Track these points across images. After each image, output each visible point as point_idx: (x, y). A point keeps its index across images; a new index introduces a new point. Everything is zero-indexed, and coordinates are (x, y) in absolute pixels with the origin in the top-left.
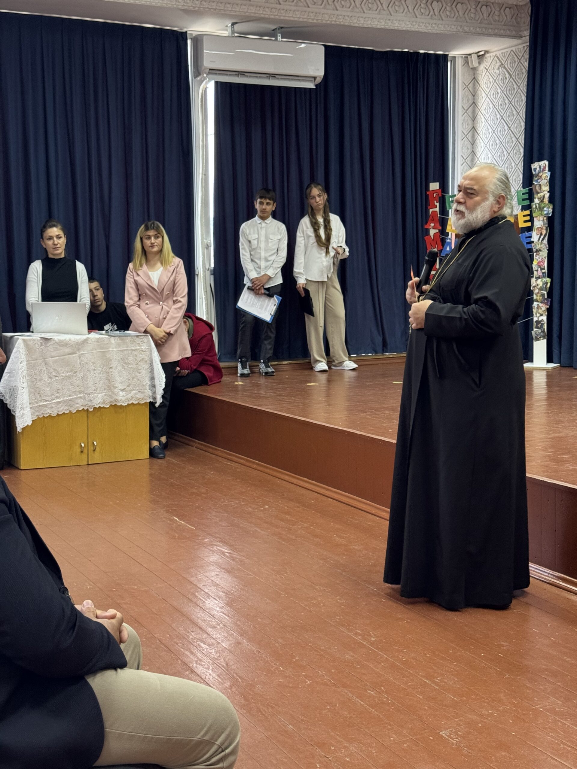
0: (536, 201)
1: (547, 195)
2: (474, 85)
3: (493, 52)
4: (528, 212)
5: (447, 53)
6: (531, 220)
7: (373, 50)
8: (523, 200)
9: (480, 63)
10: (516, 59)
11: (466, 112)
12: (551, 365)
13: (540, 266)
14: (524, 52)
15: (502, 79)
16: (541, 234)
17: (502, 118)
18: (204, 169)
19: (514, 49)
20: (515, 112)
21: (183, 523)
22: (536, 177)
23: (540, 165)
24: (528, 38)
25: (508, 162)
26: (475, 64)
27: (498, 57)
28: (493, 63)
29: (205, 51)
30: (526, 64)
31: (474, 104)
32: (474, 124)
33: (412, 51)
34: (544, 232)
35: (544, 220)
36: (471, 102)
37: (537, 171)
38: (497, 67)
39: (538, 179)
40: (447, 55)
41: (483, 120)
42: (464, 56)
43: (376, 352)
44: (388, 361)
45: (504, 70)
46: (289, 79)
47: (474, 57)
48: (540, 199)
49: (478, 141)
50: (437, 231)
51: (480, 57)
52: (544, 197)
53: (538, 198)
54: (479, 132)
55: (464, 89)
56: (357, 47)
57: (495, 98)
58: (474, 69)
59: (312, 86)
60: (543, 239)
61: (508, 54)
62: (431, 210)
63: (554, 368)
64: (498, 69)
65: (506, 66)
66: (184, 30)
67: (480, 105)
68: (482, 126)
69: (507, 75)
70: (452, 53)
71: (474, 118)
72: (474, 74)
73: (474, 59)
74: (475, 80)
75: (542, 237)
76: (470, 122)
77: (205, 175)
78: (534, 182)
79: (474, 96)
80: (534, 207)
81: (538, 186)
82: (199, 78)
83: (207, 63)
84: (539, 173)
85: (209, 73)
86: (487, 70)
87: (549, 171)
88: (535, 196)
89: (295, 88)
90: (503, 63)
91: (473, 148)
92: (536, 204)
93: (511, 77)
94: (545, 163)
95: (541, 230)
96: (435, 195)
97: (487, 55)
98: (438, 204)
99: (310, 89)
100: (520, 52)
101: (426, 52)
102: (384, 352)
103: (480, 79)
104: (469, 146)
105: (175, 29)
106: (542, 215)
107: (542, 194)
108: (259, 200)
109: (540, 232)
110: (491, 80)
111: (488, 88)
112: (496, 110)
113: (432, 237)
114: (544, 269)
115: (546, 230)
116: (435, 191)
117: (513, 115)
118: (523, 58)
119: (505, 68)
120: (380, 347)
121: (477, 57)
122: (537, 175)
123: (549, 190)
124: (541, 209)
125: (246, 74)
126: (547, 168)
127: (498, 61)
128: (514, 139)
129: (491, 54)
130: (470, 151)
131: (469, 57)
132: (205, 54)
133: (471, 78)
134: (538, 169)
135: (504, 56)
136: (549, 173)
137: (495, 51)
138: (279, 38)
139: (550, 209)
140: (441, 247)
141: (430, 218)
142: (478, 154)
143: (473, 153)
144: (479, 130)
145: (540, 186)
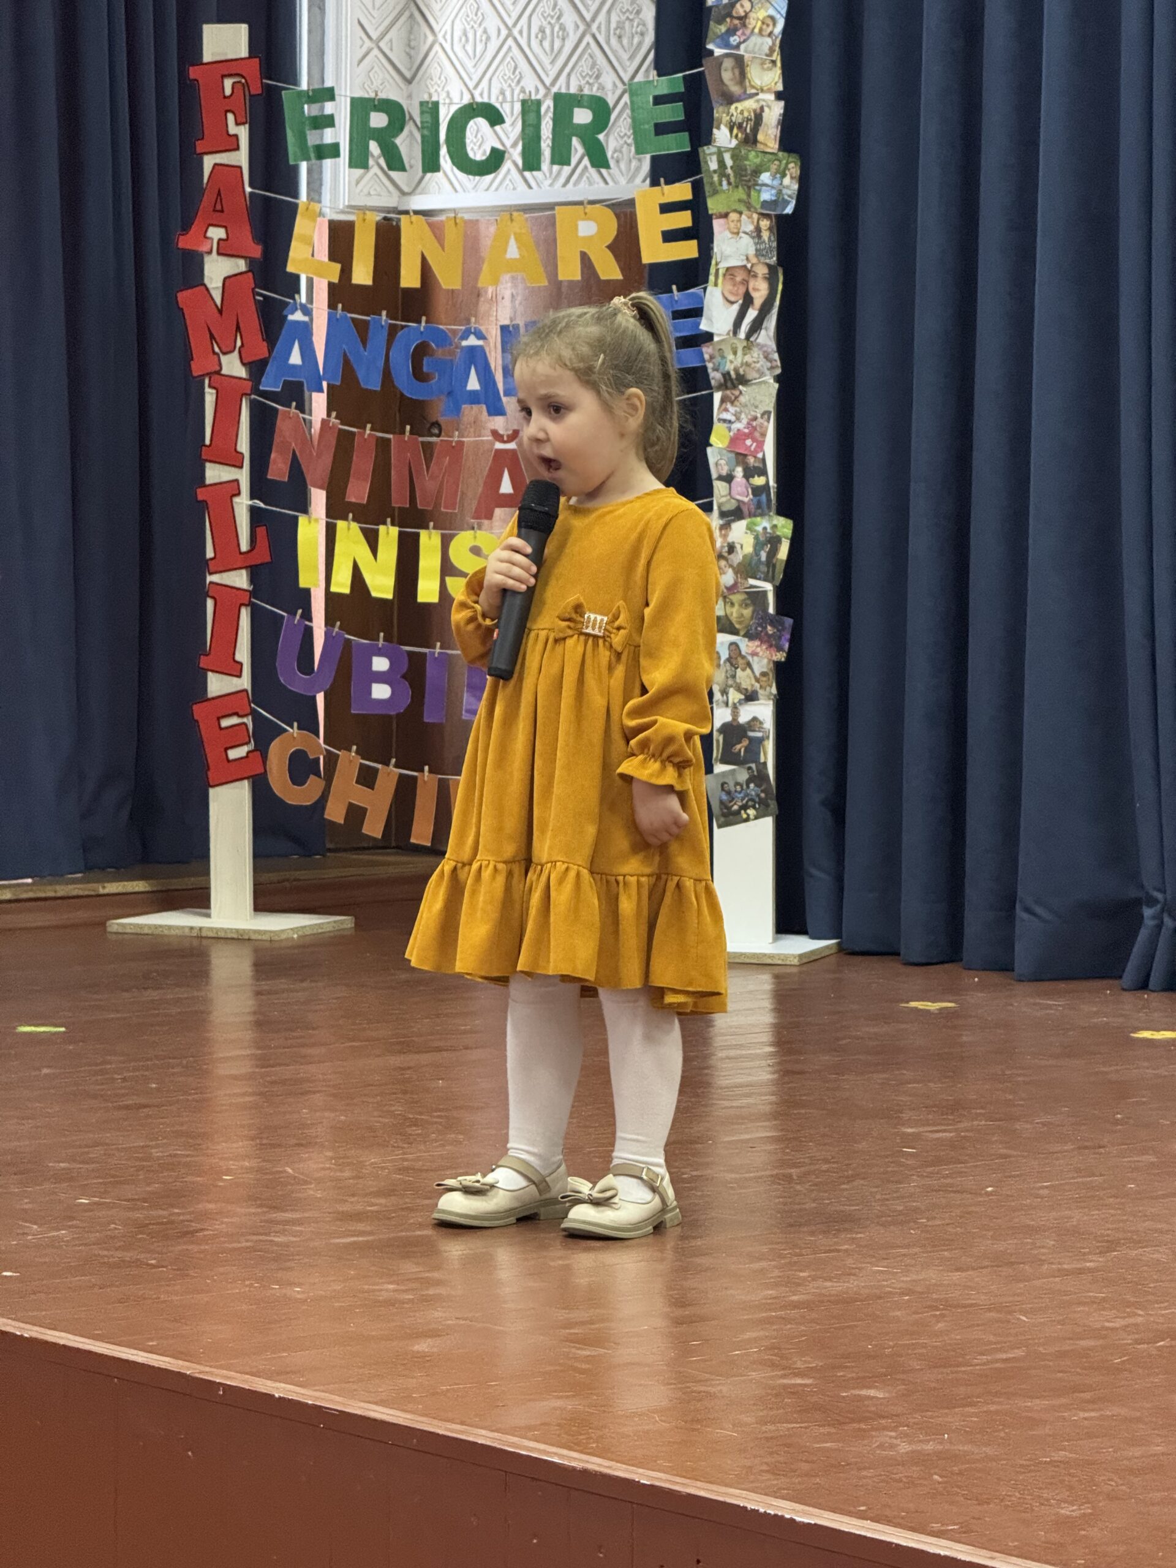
1: (775, 111)
4: (682, 190)
6: (701, 232)
8: (661, 129)
12: (799, 946)
13: (741, 458)
16: (748, 301)
22: (720, 22)
34: (760, 290)
35: (758, 230)
39: (732, 31)
48: (740, 126)
50: (241, 265)
60: (757, 326)
62: (209, 162)
63: (809, 961)
75: (752, 314)
78: (710, 46)
80: (713, 165)
81: (728, 63)
88: (719, 112)
92: (720, 154)
95: (745, 282)
98: (243, 133)
106: (749, 206)
107: (750, 105)
109: (742, 290)
113: (217, 297)
114: (763, 472)
115: (771, 280)
116: (227, 67)
123: (780, 87)
136: (783, 5)
139: (787, 181)
140: (262, 350)
141: (207, 200)
145: (740, 63)
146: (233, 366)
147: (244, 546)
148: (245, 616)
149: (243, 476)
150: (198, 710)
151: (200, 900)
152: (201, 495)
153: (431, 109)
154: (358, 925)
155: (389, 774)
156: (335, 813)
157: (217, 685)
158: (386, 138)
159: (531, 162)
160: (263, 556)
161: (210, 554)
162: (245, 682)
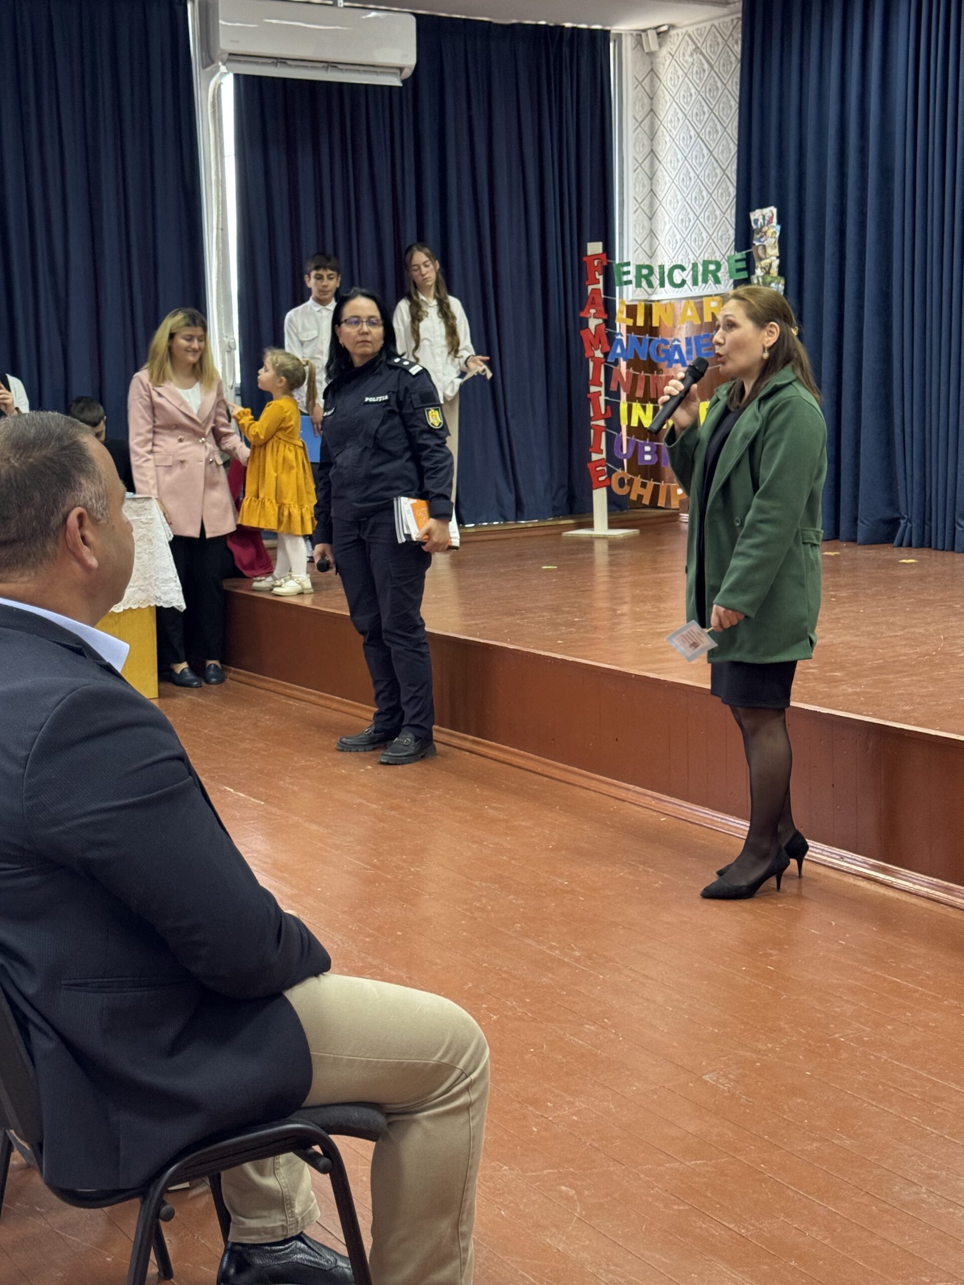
0: (759, 272)
1: (776, 263)
2: (652, 81)
3: (681, 28)
5: (608, 28)
7: (490, 23)
8: (738, 270)
9: (660, 45)
10: (720, 40)
11: (640, 125)
14: (734, 28)
15: (697, 72)
17: (699, 136)
18: (220, 219)
19: (716, 23)
20: (719, 127)
21: (242, 795)
22: (758, 233)
23: (764, 213)
24: (741, 5)
25: (710, 209)
26: (654, 46)
27: (690, 36)
28: (682, 46)
29: (221, 22)
30: (738, 49)
31: (653, 112)
32: (652, 145)
33: (552, 24)
36: (647, 108)
37: (759, 223)
38: (689, 52)
39: (762, 237)
40: (609, 31)
41: (668, 138)
42: (635, 33)
43: (505, 519)
44: (526, 534)
45: (701, 57)
46: (358, 71)
47: (652, 34)
48: (764, 268)
49: (659, 174)
50: (601, 321)
51: (661, 35)
52: (770, 265)
53: (762, 268)
54: (660, 159)
55: (636, 88)
56: (463, 17)
57: (687, 103)
58: (651, 55)
59: (396, 82)
61: (707, 30)
62: (590, 288)
64: (691, 55)
65: (704, 51)
67: (662, 114)
68: (667, 149)
69: (706, 66)
70: (615, 29)
71: (652, 135)
72: (652, 63)
73: (652, 40)
74: (653, 72)
76: (646, 142)
77: (222, 230)
78: (754, 242)
79: (651, 99)
80: (755, 281)
81: (760, 248)
82: (208, 69)
83: (225, 43)
84: (762, 227)
85: (229, 60)
86: (673, 56)
87: (779, 223)
88: (757, 264)
89: (366, 85)
90: (699, 45)
91: (652, 184)
92: (758, 277)
93: (712, 68)
94: (771, 211)
96: (596, 262)
97: (673, 32)
98: (601, 278)
99: (393, 88)
100: (727, 28)
101: (575, 25)
102: (517, 518)
103: (661, 70)
104: (647, 181)
107: (768, 261)
108: (313, 273)
110: (680, 73)
111: (674, 86)
112: (688, 123)
113: (593, 332)
116: (596, 257)
117: (717, 131)
118: (731, 38)
119: (702, 53)
120: (511, 511)
121: (655, 35)
122: (760, 230)
123: (778, 255)
125: (289, 62)
126: (775, 220)
127: (690, 42)
128: (718, 171)
129: (679, 31)
130: (647, 189)
131: (643, 35)
132: (220, 27)
133: (647, 69)
134: (761, 221)
135: (701, 35)
136: (779, 227)
137: (686, 26)
138: (341, 2)
139: (780, 286)
140: (608, 348)
141: (590, 300)
142: (661, 195)
143: (652, 193)
144: (661, 155)
145: (764, 247)
146: (599, 354)
147: (603, 412)
148: (604, 435)
149: (602, 389)
150: (589, 465)
151: (590, 525)
152: (589, 396)
153: (662, 267)
154: (641, 533)
155: (651, 484)
156: (633, 497)
157: (595, 457)
158: (647, 278)
159: (695, 283)
160: (609, 415)
161: (592, 415)
162: (604, 456)
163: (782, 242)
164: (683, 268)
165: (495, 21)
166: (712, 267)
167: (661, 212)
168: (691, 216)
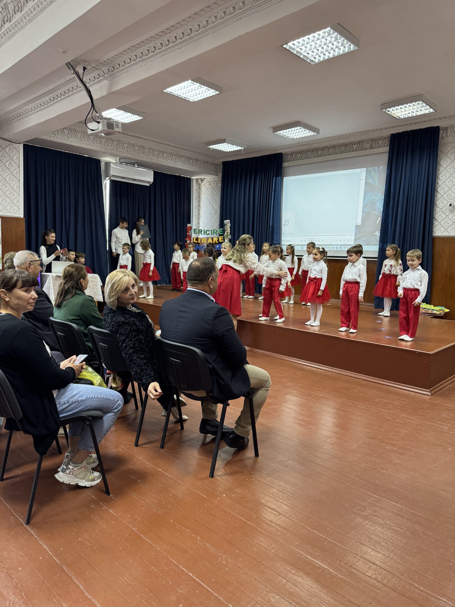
0: (226, 233)
2: (199, 190)
3: (206, 179)
4: (223, 237)
6: (224, 240)
8: (221, 232)
9: (202, 182)
10: (216, 183)
14: (220, 181)
15: (210, 189)
17: (210, 203)
19: (215, 179)
20: (215, 201)
23: (227, 221)
24: (221, 176)
25: (212, 219)
27: (209, 181)
28: (207, 183)
30: (220, 185)
31: (199, 197)
36: (198, 196)
37: (226, 223)
41: (203, 202)
42: (196, 179)
43: (167, 284)
46: (140, 182)
47: (200, 180)
49: (201, 210)
51: (202, 180)
52: (228, 232)
55: (196, 191)
57: (208, 196)
58: (199, 184)
59: (148, 185)
61: (213, 180)
62: (188, 234)
64: (209, 185)
66: (99, 159)
67: (201, 197)
68: (202, 205)
69: (212, 188)
70: (192, 178)
71: (199, 202)
72: (200, 186)
74: (200, 188)
76: (198, 203)
78: (225, 227)
79: (199, 194)
80: (225, 235)
82: (105, 178)
83: (112, 173)
85: (112, 177)
86: (204, 185)
87: (230, 223)
88: (225, 231)
90: (211, 183)
93: (213, 188)
94: (229, 221)
96: (189, 228)
97: (204, 180)
99: (148, 186)
100: (218, 181)
101: (184, 176)
103: (202, 188)
104: (198, 212)
105: (96, 158)
106: (227, 238)
110: (206, 189)
111: (205, 191)
112: (208, 200)
118: (219, 183)
119: (211, 185)
120: (168, 283)
122: (226, 225)
123: (230, 230)
124: (227, 236)
125: (125, 179)
127: (209, 183)
128: (215, 211)
130: (198, 213)
131: (198, 180)
132: (110, 169)
133: (198, 187)
135: (211, 181)
137: (208, 179)
138: (136, 166)
139: (230, 236)
141: (188, 236)
142: (201, 215)
143: (199, 214)
144: (201, 206)
145: (227, 228)
159: (211, 234)
163: (231, 227)
164: (209, 231)
165: (167, 173)
166: (215, 231)
167: (201, 218)
168: (208, 220)
